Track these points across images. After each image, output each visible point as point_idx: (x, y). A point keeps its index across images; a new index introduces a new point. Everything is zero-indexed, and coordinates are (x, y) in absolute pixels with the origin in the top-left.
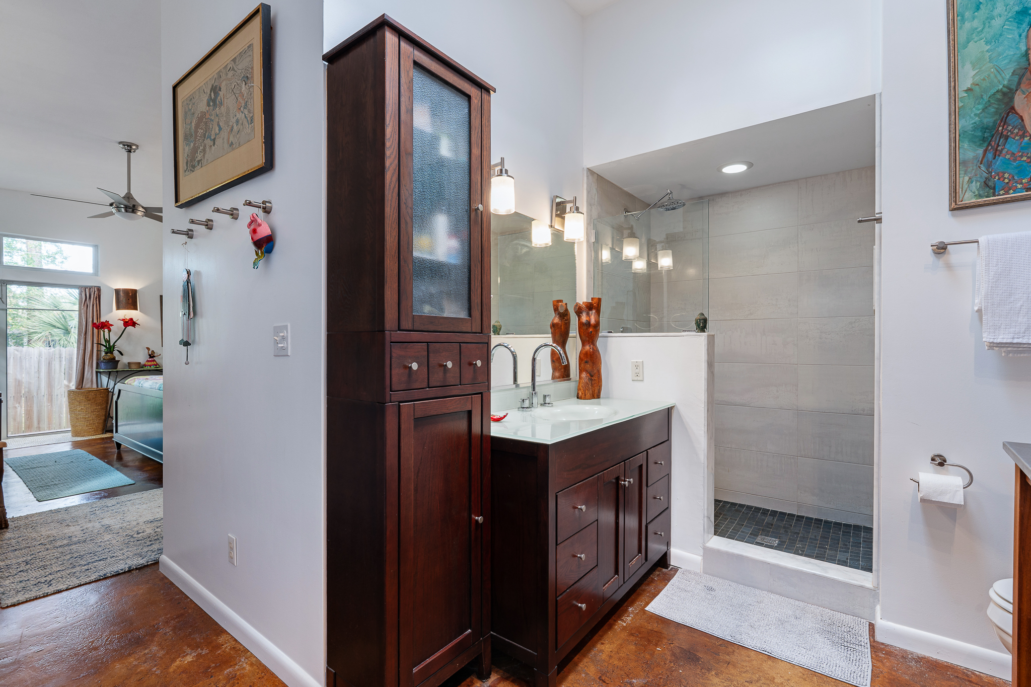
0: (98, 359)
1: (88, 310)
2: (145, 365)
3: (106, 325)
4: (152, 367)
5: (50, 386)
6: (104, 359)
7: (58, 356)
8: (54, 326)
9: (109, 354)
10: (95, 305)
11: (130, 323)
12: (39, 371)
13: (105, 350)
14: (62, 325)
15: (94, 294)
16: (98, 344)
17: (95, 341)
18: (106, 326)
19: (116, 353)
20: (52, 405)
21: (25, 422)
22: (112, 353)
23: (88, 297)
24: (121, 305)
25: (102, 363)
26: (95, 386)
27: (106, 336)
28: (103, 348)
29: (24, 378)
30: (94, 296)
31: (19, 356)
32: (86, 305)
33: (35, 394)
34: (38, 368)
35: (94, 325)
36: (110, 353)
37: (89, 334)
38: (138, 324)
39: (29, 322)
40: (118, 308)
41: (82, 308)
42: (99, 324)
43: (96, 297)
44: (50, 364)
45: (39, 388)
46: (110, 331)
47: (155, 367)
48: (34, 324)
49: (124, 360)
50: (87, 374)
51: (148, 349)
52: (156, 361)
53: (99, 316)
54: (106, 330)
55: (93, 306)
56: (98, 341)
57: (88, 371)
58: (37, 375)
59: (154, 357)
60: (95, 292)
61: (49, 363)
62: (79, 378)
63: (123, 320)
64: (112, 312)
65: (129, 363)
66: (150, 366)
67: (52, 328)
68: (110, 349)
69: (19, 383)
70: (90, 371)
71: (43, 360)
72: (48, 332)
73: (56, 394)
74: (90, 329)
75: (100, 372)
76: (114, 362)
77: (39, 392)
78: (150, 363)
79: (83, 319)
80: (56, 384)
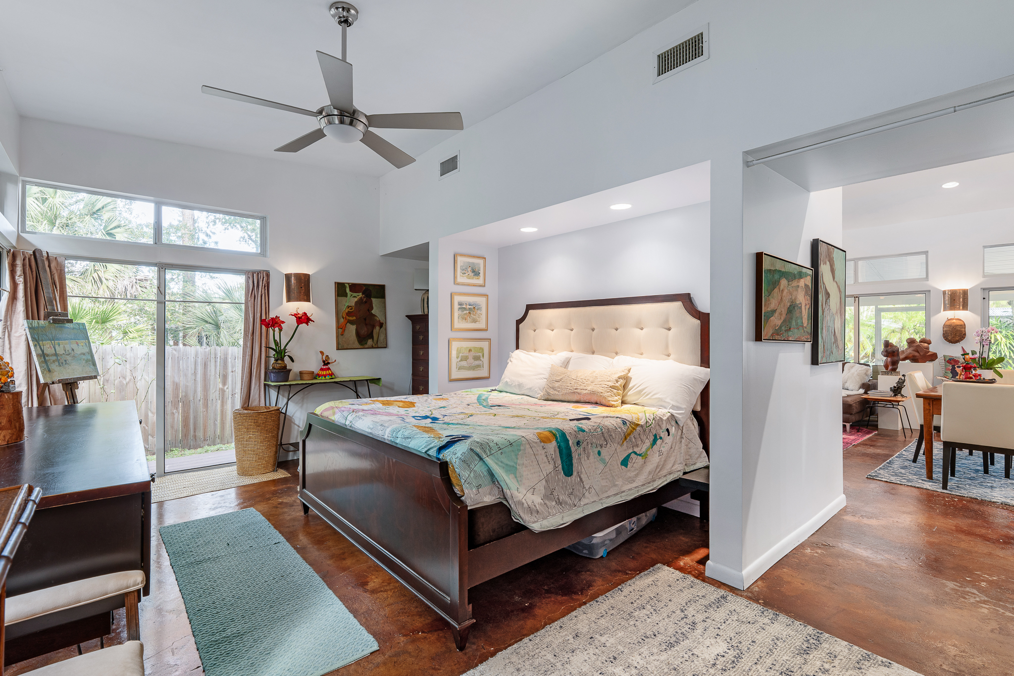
0: (266, 368)
1: (256, 302)
2: (319, 375)
3: (275, 323)
4: (327, 378)
5: (206, 389)
6: (274, 368)
7: (213, 356)
8: (206, 322)
9: (279, 362)
10: (263, 295)
11: (303, 319)
12: (195, 373)
13: (274, 355)
14: (213, 320)
15: (263, 281)
16: (266, 347)
17: (263, 345)
18: (277, 323)
19: (287, 359)
20: (207, 411)
21: (182, 430)
22: (282, 360)
23: (256, 285)
24: (293, 295)
25: (272, 374)
26: (263, 404)
27: (277, 338)
28: (272, 353)
29: (182, 382)
30: (263, 284)
31: (177, 356)
32: (253, 295)
33: (192, 398)
34: (195, 369)
35: (263, 322)
36: (281, 360)
37: (257, 334)
38: (312, 321)
39: (184, 318)
40: (289, 299)
41: (249, 299)
42: (269, 321)
43: (265, 284)
44: (205, 365)
45: (195, 391)
46: (281, 329)
47: (330, 377)
48: (189, 319)
49: (295, 368)
50: (255, 388)
51: (322, 353)
52: (330, 370)
53: (267, 311)
54: (277, 329)
55: (261, 296)
56: (266, 344)
57: (255, 384)
58: (193, 378)
59: (329, 363)
60: (263, 278)
61: (205, 363)
62: (245, 393)
63: (295, 315)
64: (282, 304)
65: (301, 373)
66: (325, 376)
67: (204, 323)
68: (281, 354)
69: (176, 386)
70: (258, 384)
71: (199, 360)
72: (201, 327)
73: (211, 399)
74: (257, 327)
75: (269, 385)
76: (283, 372)
77: (195, 396)
78: (324, 373)
79: (250, 314)
80: (212, 387)
